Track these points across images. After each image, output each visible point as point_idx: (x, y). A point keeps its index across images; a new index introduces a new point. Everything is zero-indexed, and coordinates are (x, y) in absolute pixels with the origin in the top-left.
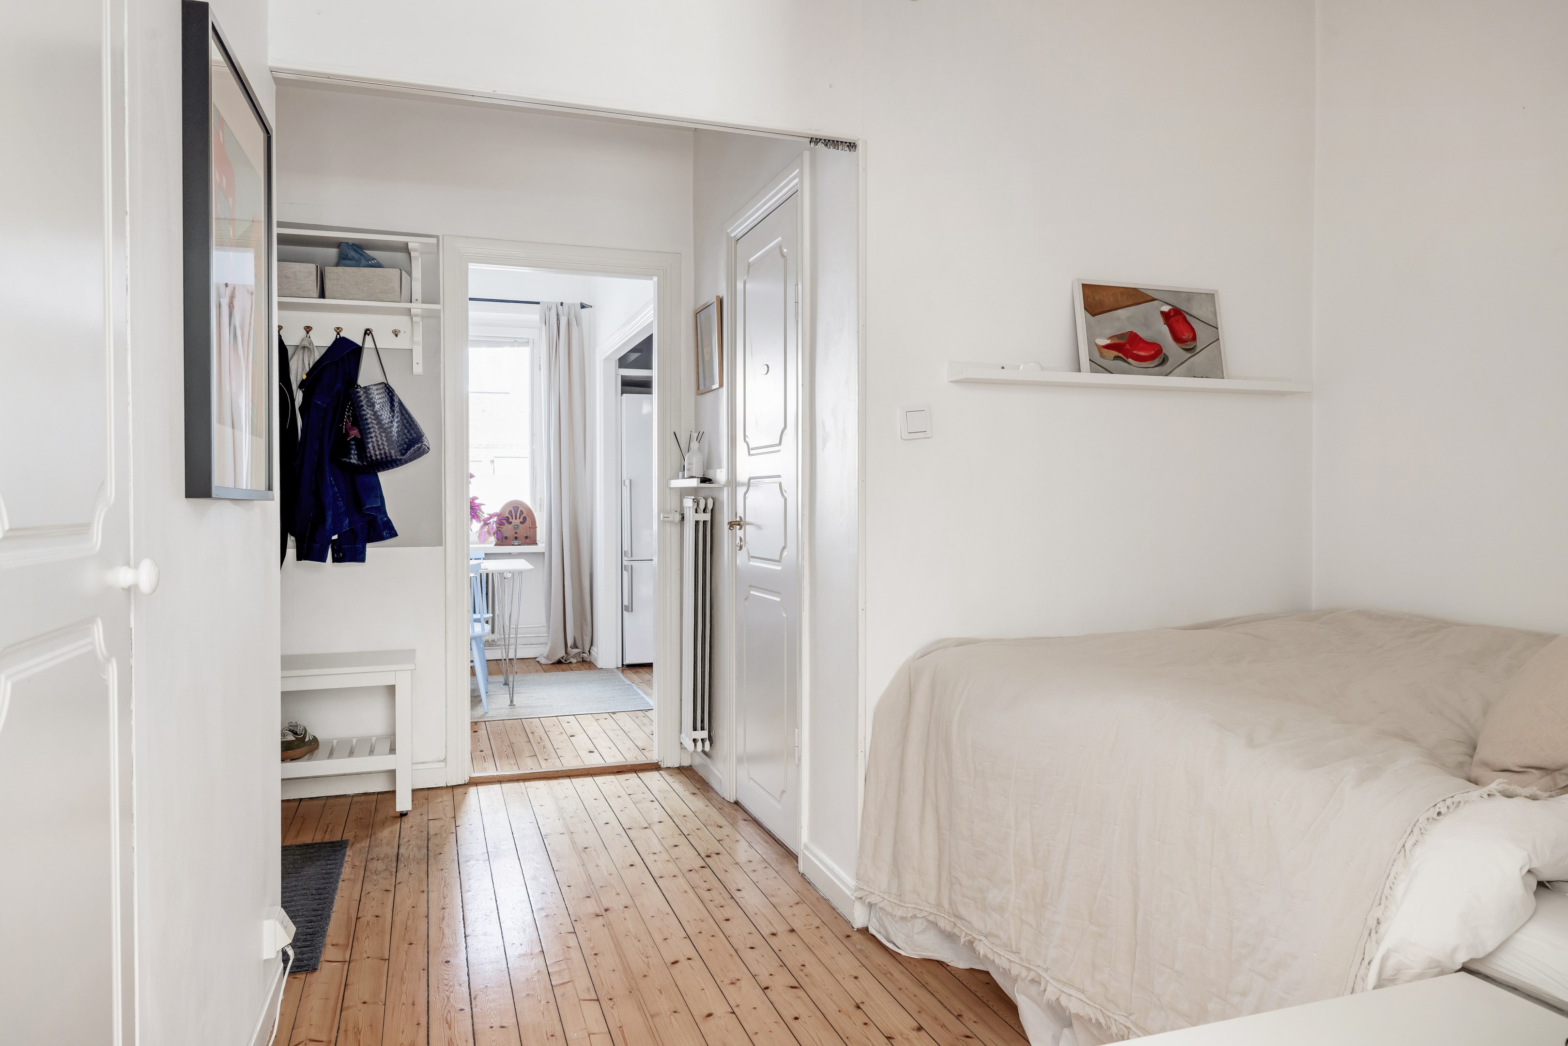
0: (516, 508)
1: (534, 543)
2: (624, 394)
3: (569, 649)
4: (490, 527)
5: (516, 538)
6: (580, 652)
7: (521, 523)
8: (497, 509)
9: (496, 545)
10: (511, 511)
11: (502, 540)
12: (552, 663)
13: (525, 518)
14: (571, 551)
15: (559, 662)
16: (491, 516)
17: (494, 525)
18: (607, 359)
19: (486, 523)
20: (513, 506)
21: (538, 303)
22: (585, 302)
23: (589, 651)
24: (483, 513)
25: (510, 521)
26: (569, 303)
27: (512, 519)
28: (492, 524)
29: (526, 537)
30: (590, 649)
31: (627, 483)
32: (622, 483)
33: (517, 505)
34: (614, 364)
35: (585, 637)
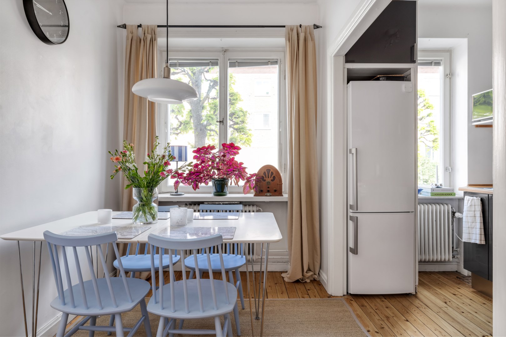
0: (268, 170)
1: (280, 194)
2: (351, 82)
3: (305, 273)
4: (251, 183)
5: (268, 191)
6: (312, 275)
7: (272, 180)
8: (256, 171)
9: (255, 196)
10: (265, 172)
11: (259, 192)
12: (292, 281)
13: (274, 177)
14: (306, 201)
15: (297, 282)
16: (252, 176)
17: (254, 182)
18: (337, 55)
19: (248, 180)
20: (266, 169)
21: (284, 26)
22: (317, 24)
23: (319, 274)
24: (247, 174)
25: (264, 179)
26: (305, 26)
27: (266, 178)
28: (252, 181)
29: (275, 191)
30: (319, 271)
31: (354, 151)
32: (348, 151)
33: (269, 168)
34: (342, 59)
35: (316, 263)
